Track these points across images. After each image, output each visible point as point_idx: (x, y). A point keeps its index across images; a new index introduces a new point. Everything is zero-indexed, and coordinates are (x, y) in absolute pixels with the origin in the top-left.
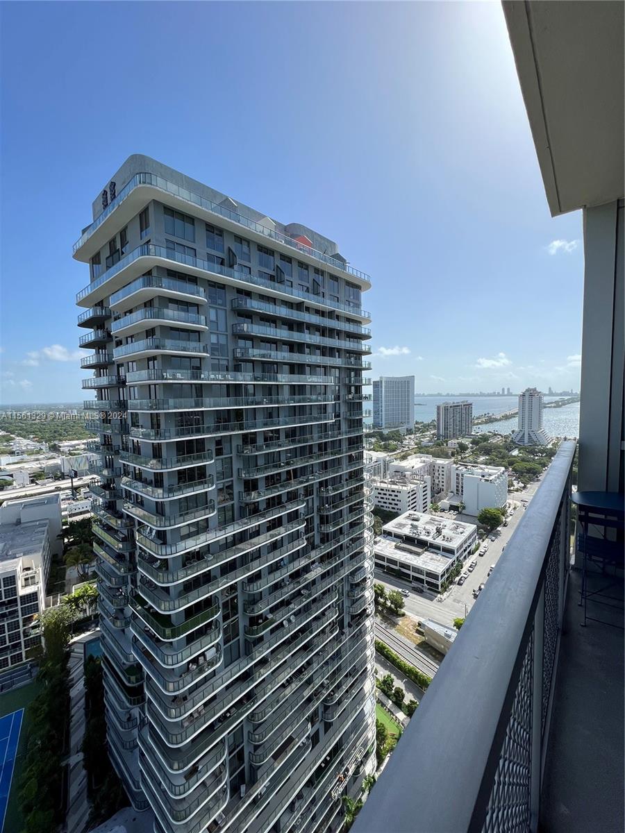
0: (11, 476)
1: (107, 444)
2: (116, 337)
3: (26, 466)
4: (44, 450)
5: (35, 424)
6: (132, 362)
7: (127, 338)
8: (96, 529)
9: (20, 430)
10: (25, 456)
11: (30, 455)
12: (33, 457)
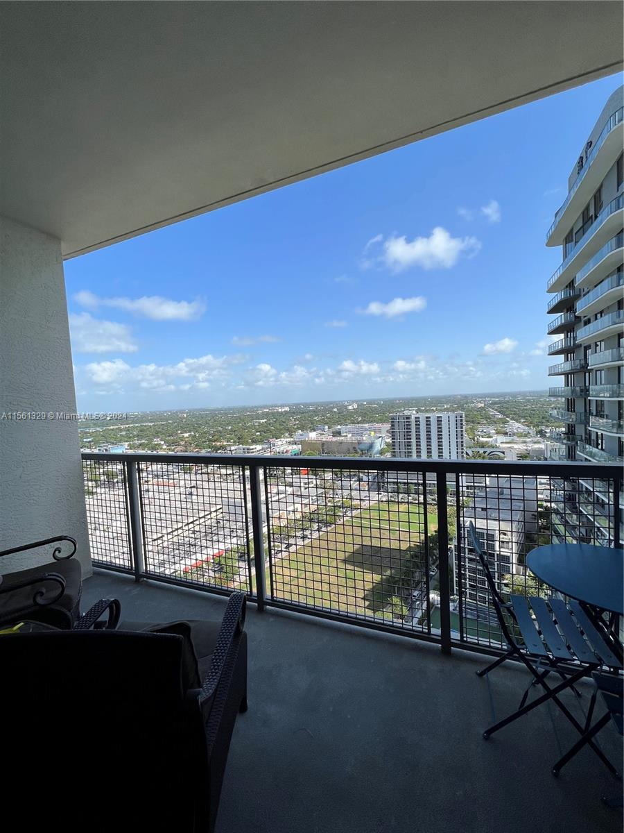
0: (503, 453)
1: (571, 431)
2: (585, 317)
3: (515, 446)
4: (531, 434)
5: (526, 409)
6: (600, 342)
7: (596, 315)
8: (555, 519)
9: (514, 414)
10: (515, 438)
11: (519, 437)
12: (522, 439)
